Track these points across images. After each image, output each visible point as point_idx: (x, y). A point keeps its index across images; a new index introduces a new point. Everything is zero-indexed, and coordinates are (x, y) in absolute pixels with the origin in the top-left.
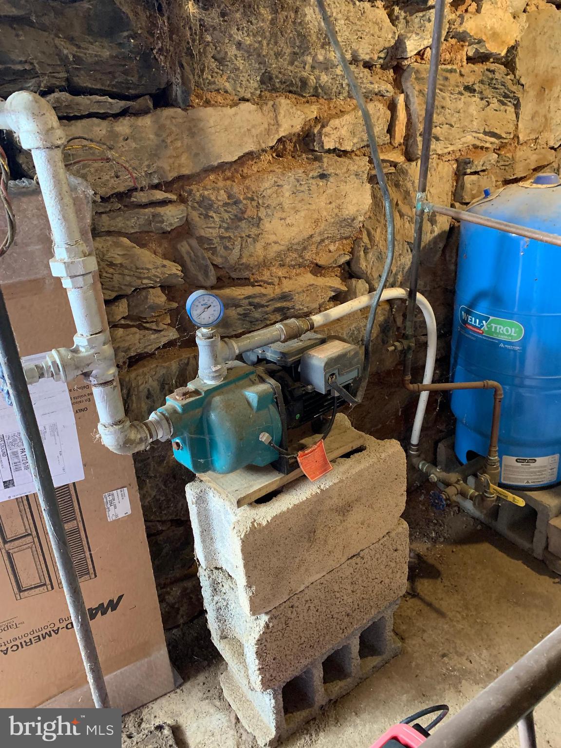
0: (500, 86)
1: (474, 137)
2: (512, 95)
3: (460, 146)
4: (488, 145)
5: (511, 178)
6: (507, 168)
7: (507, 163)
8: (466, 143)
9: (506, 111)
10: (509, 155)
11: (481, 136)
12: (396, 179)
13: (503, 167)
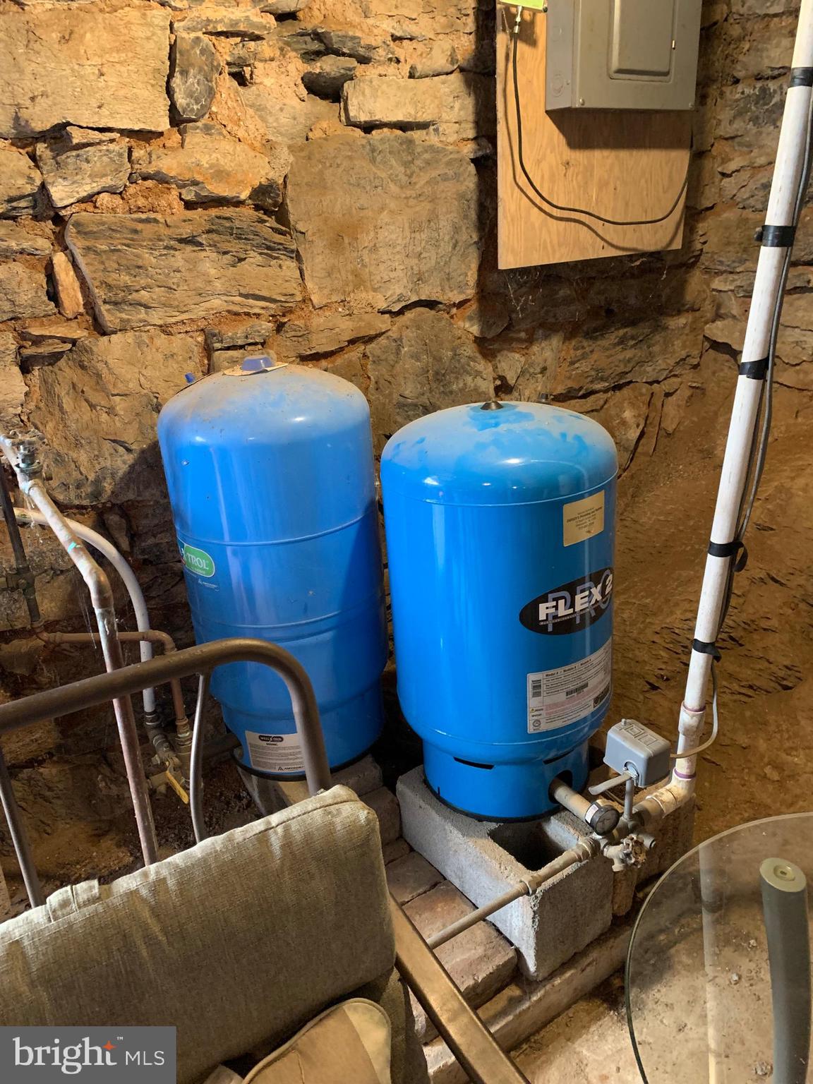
0: (252, 237)
1: (226, 301)
2: (281, 247)
3: (202, 314)
4: (257, 311)
5: (308, 353)
6: (300, 339)
7: (300, 334)
8: (212, 309)
9: (280, 266)
10: (300, 323)
11: (238, 299)
12: (79, 359)
13: (296, 339)
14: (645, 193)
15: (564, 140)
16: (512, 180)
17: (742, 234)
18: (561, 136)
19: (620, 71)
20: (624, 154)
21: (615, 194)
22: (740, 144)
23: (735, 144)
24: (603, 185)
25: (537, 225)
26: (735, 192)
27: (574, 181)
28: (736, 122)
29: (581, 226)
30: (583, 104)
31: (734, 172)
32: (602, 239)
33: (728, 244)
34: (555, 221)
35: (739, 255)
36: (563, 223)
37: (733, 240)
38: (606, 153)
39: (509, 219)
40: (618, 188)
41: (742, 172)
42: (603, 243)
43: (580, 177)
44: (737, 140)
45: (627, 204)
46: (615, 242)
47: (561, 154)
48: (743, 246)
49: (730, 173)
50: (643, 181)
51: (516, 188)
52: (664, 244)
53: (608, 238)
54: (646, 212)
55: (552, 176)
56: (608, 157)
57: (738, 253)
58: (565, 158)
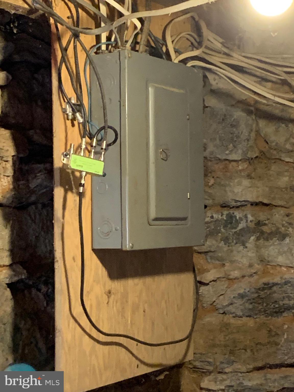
14: (165, 313)
15: (106, 272)
16: (68, 312)
17: (227, 338)
18: (104, 269)
19: (156, 219)
20: (149, 280)
21: (144, 316)
22: (211, 258)
23: (208, 257)
24: (135, 308)
25: (88, 353)
26: (214, 300)
27: (115, 308)
28: (208, 240)
29: (120, 348)
30: (132, 248)
31: (211, 282)
32: (137, 358)
33: (214, 346)
34: (101, 346)
35: (227, 356)
36: (107, 347)
37: (218, 343)
38: (136, 281)
39: (66, 349)
40: (146, 312)
41: (218, 282)
42: (138, 362)
43: (119, 304)
44: (210, 254)
45: (153, 324)
46: (146, 360)
47: (104, 285)
48: (229, 348)
49: (208, 282)
50: (163, 303)
51: (72, 318)
52: (181, 357)
53: (140, 357)
54: (167, 329)
55: (99, 304)
56: (137, 285)
57: (225, 354)
58: (107, 288)
